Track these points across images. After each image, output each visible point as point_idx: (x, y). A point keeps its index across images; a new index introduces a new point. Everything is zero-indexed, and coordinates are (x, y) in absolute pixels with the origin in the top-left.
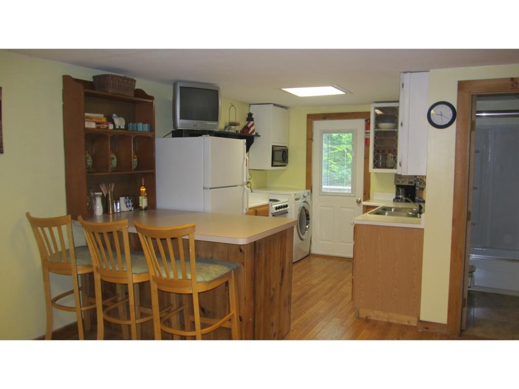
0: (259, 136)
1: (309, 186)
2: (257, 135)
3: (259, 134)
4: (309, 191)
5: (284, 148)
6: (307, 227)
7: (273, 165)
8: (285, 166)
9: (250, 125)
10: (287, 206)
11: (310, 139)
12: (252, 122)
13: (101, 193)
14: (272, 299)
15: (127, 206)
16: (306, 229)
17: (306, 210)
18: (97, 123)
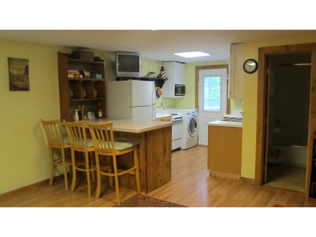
0: (168, 79)
1: (197, 107)
2: (167, 79)
3: (167, 78)
4: (197, 109)
5: (183, 86)
6: (195, 129)
7: (175, 95)
8: (184, 95)
9: (162, 73)
10: (182, 118)
11: (197, 80)
12: (163, 72)
13: (77, 110)
14: (158, 162)
15: (91, 117)
16: (195, 131)
17: (194, 120)
18: (74, 75)
